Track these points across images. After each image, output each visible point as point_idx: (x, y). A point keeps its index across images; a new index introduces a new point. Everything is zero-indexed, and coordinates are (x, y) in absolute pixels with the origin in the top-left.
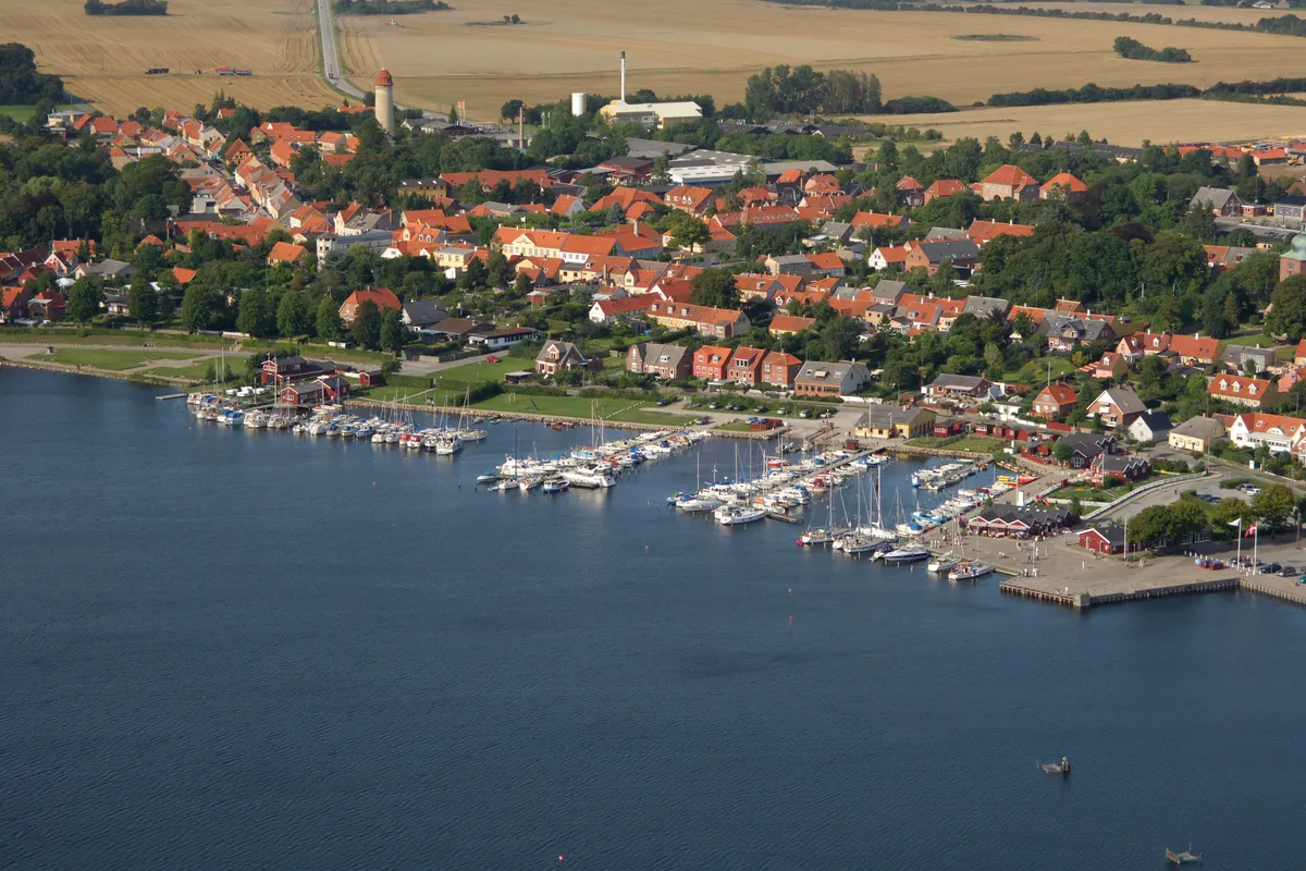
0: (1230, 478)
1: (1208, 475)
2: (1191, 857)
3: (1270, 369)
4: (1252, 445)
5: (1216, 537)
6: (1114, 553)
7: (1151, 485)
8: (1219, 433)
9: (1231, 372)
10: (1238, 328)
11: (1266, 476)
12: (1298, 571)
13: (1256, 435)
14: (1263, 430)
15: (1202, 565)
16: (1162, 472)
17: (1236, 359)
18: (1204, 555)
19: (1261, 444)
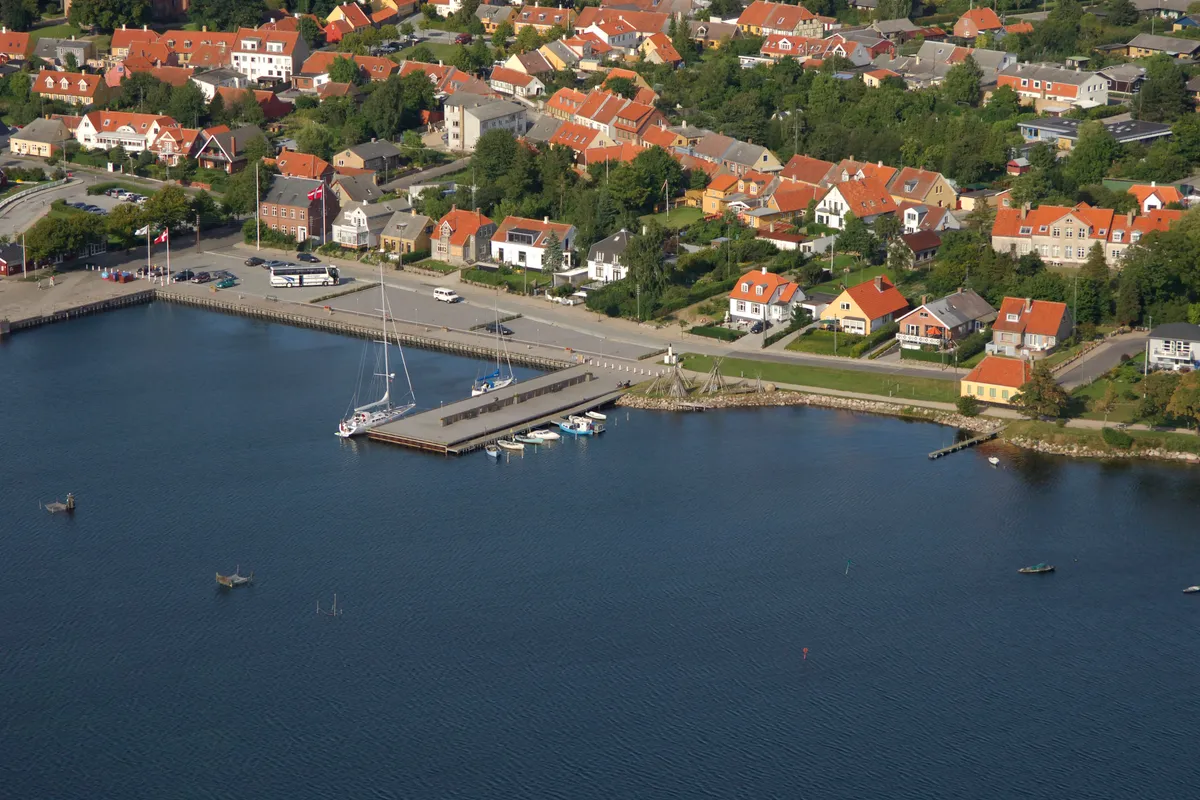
0: (95, 183)
1: (68, 181)
2: (242, 579)
3: (90, 62)
4: (103, 146)
5: (112, 247)
6: (11, 274)
7: (14, 197)
8: (65, 136)
9: (49, 67)
10: (39, 18)
11: (128, 178)
12: (212, 277)
13: (105, 135)
14: (113, 128)
15: (110, 278)
16: (18, 181)
17: (53, 54)
18: (109, 267)
19: (114, 146)
